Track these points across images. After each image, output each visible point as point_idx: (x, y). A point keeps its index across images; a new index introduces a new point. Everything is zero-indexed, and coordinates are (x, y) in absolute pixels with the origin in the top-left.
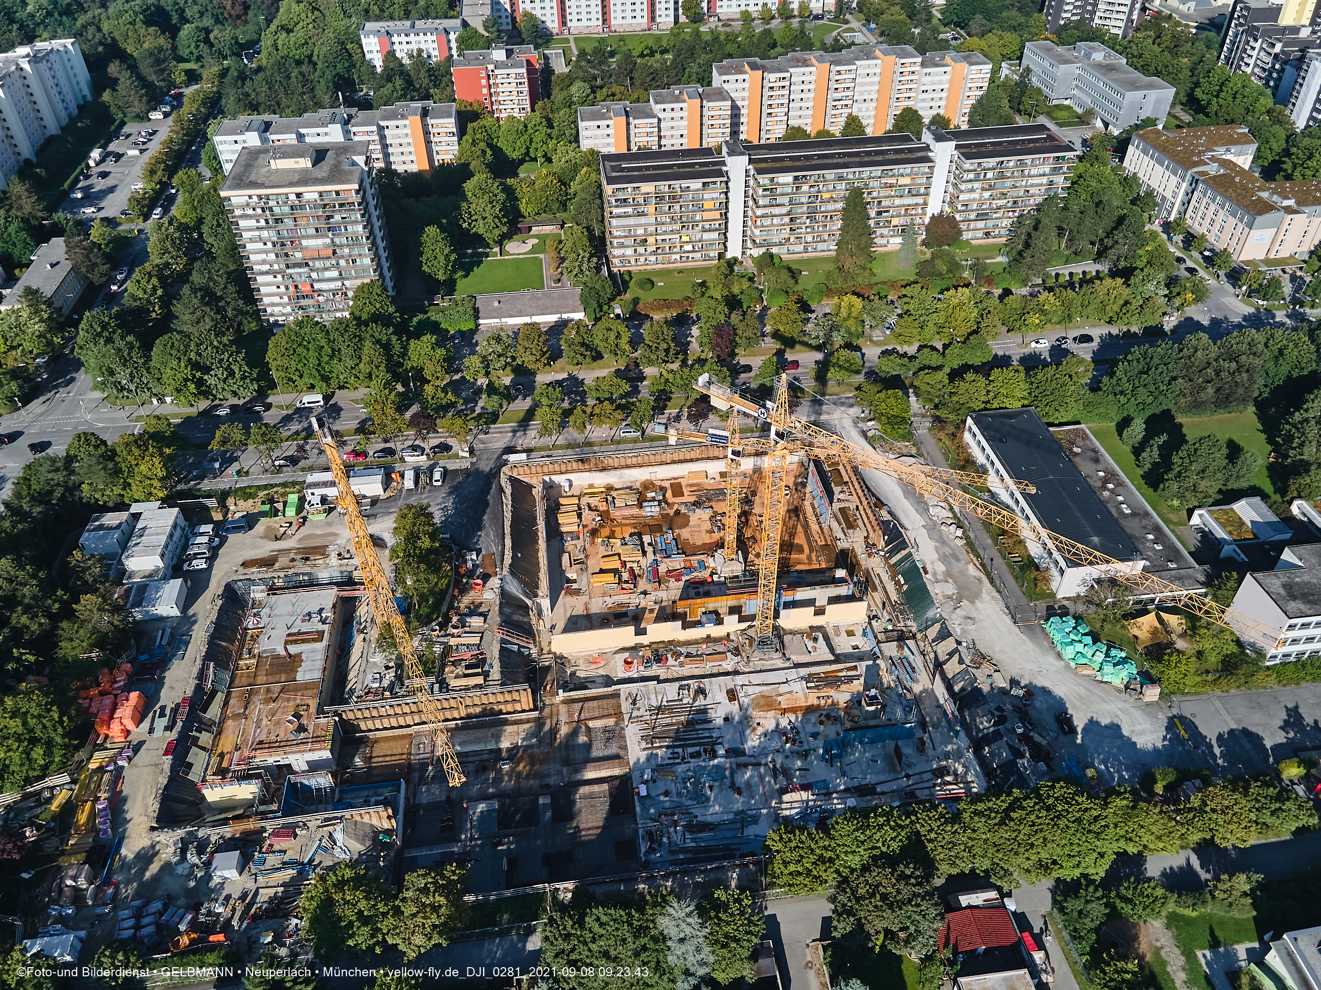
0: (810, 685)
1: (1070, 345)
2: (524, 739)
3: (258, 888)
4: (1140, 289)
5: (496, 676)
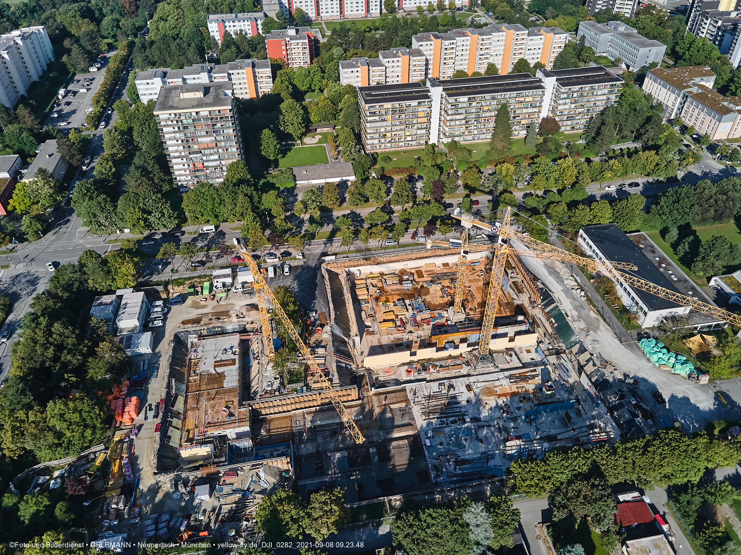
0: (511, 381)
1: (627, 188)
2: (355, 416)
3: (221, 506)
4: (665, 156)
5: (337, 381)
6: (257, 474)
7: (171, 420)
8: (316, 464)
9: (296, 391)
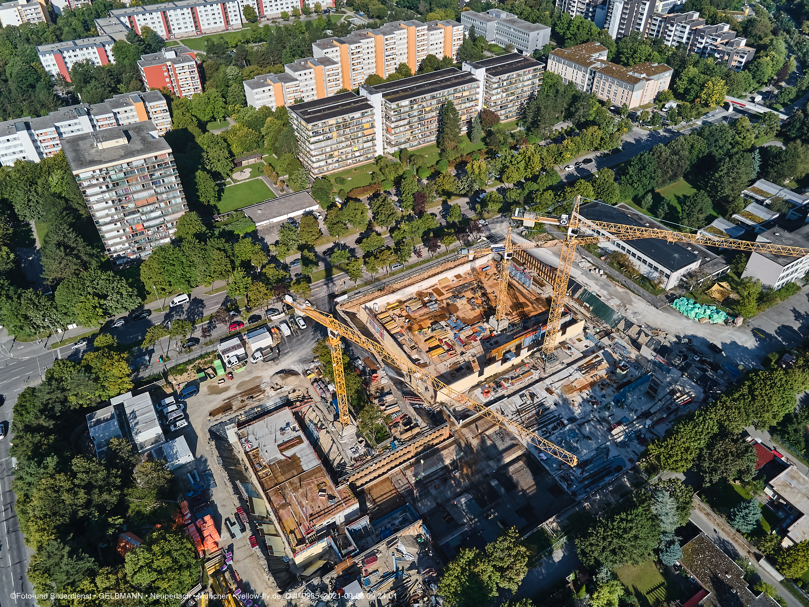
0: (583, 372)
2: (456, 455)
4: (607, 130)
5: (424, 425)
6: (398, 550)
7: (261, 527)
8: (445, 518)
9: (387, 448)
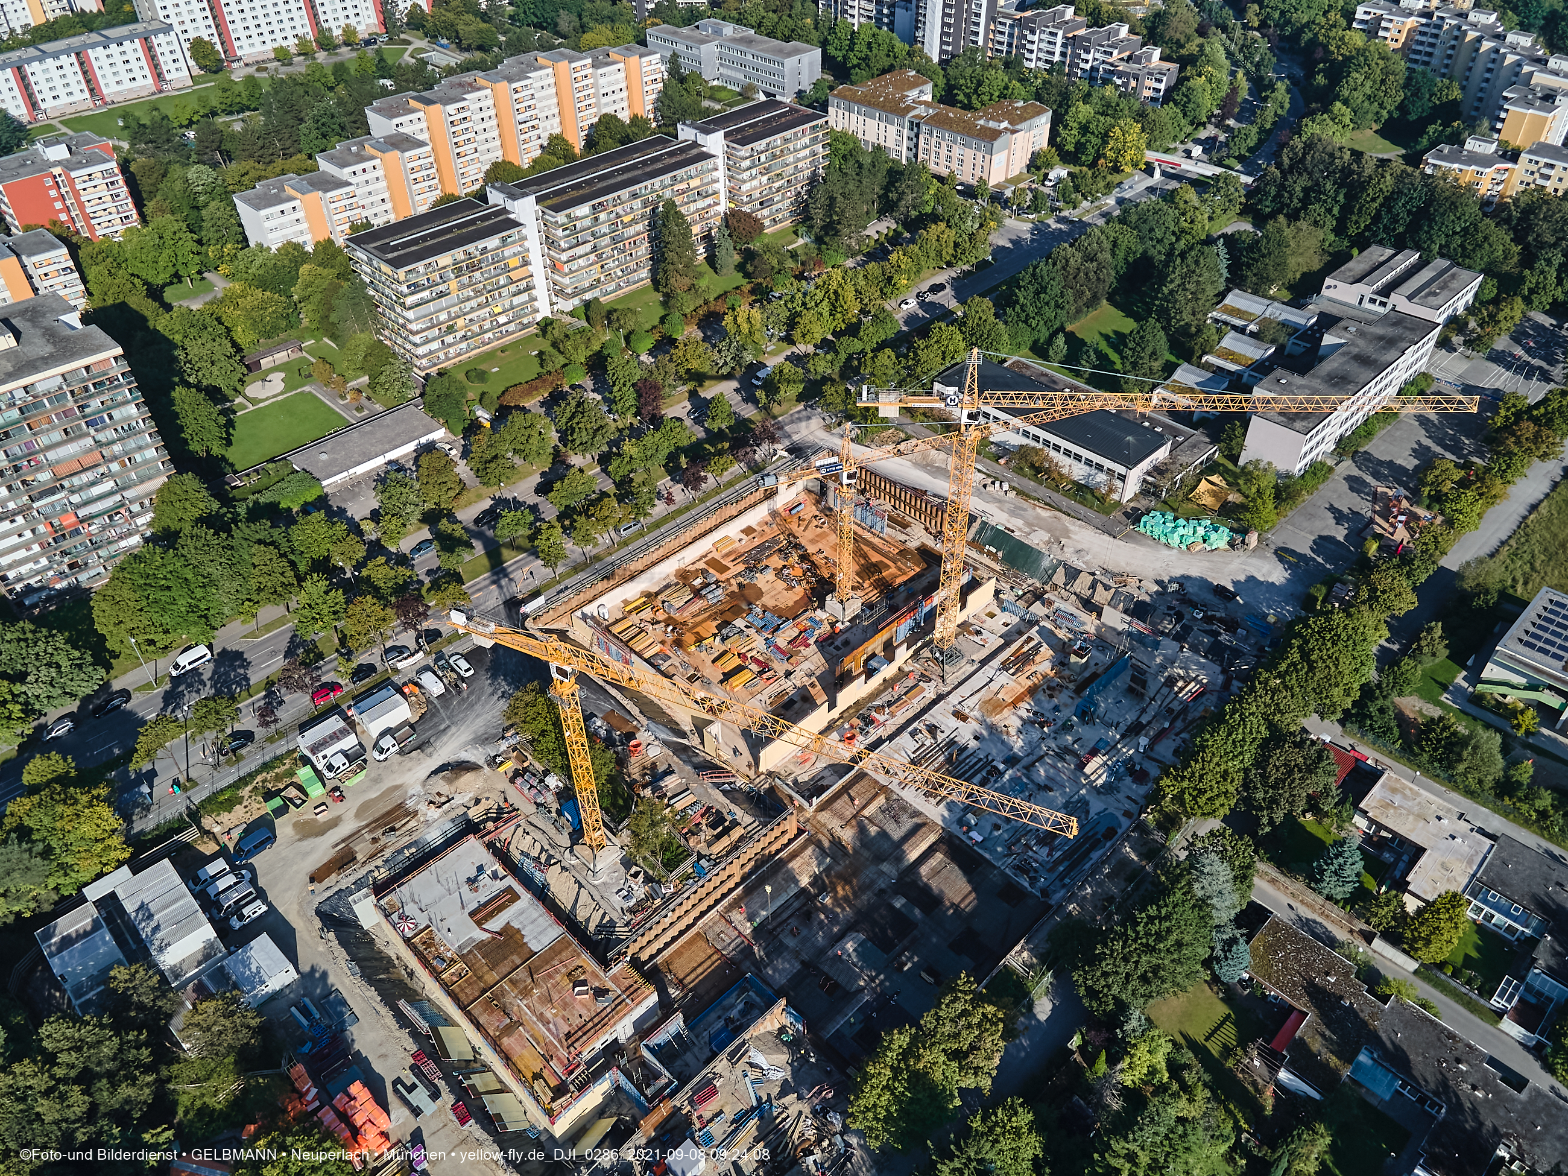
0: (1010, 672)
2: (819, 866)
3: (734, 1164)
4: (963, 228)
5: (748, 819)
6: (751, 1065)
7: (470, 1082)
8: (822, 987)
9: (688, 878)
